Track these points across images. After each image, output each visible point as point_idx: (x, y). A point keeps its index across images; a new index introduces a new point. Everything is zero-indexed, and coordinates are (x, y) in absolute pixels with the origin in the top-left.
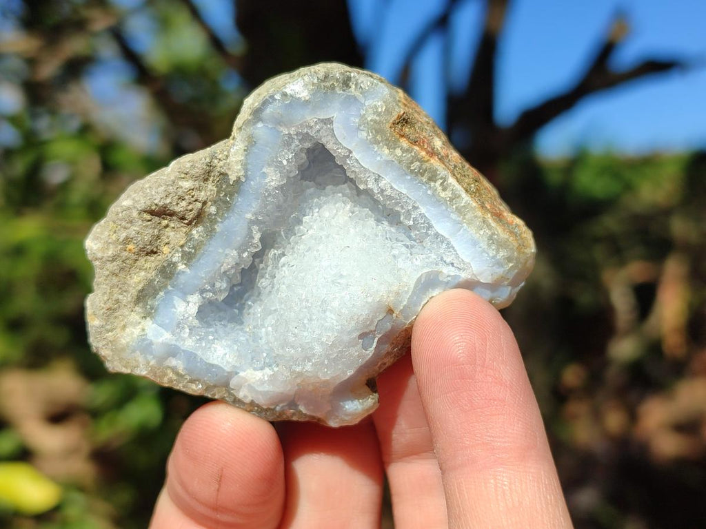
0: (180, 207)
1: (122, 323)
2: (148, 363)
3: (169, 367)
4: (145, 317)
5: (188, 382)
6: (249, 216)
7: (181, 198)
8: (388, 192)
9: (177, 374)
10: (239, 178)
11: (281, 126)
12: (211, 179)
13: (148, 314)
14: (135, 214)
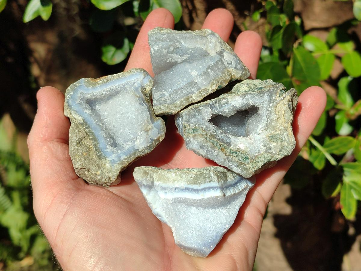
0: (81, 135)
1: (104, 165)
2: (118, 163)
3: (123, 160)
4: (106, 159)
5: (130, 158)
6: (94, 123)
7: (79, 134)
8: (108, 90)
9: (126, 159)
10: (83, 120)
11: (76, 102)
12: (79, 126)
13: (105, 158)
14: (76, 147)
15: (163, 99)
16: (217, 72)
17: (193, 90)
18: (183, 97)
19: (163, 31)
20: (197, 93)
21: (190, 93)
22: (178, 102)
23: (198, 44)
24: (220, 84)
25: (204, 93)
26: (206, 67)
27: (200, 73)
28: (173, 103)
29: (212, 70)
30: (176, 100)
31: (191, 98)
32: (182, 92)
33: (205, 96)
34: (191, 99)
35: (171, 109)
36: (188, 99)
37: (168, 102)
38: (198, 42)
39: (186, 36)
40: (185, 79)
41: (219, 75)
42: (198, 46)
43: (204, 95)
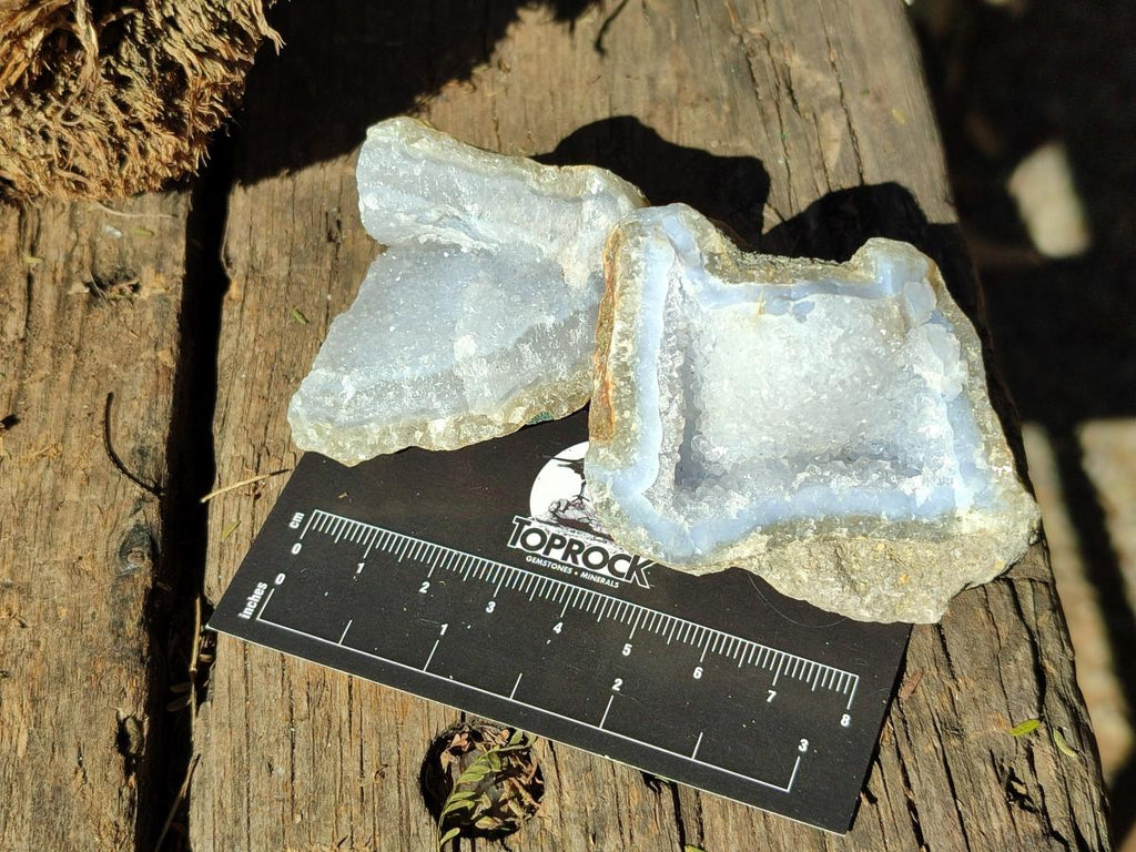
3: (989, 462)
4: (958, 519)
5: (989, 433)
8: (668, 394)
9: (988, 450)
15: (328, 402)
16: (554, 360)
17: (437, 405)
18: (396, 418)
19: (416, 145)
20: (448, 419)
21: (423, 411)
22: (374, 429)
23: (528, 229)
24: (544, 409)
25: (469, 433)
26: (519, 334)
27: (484, 351)
28: (357, 427)
29: (536, 348)
30: (370, 421)
31: (424, 430)
32: (400, 396)
33: (467, 444)
34: (421, 434)
35: (341, 449)
36: (411, 430)
37: (343, 416)
38: (532, 224)
39: (495, 191)
40: (424, 359)
41: (557, 373)
42: (527, 239)
43: (467, 438)
